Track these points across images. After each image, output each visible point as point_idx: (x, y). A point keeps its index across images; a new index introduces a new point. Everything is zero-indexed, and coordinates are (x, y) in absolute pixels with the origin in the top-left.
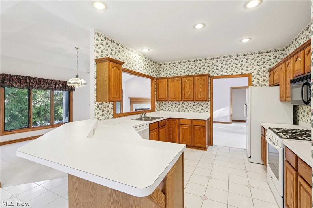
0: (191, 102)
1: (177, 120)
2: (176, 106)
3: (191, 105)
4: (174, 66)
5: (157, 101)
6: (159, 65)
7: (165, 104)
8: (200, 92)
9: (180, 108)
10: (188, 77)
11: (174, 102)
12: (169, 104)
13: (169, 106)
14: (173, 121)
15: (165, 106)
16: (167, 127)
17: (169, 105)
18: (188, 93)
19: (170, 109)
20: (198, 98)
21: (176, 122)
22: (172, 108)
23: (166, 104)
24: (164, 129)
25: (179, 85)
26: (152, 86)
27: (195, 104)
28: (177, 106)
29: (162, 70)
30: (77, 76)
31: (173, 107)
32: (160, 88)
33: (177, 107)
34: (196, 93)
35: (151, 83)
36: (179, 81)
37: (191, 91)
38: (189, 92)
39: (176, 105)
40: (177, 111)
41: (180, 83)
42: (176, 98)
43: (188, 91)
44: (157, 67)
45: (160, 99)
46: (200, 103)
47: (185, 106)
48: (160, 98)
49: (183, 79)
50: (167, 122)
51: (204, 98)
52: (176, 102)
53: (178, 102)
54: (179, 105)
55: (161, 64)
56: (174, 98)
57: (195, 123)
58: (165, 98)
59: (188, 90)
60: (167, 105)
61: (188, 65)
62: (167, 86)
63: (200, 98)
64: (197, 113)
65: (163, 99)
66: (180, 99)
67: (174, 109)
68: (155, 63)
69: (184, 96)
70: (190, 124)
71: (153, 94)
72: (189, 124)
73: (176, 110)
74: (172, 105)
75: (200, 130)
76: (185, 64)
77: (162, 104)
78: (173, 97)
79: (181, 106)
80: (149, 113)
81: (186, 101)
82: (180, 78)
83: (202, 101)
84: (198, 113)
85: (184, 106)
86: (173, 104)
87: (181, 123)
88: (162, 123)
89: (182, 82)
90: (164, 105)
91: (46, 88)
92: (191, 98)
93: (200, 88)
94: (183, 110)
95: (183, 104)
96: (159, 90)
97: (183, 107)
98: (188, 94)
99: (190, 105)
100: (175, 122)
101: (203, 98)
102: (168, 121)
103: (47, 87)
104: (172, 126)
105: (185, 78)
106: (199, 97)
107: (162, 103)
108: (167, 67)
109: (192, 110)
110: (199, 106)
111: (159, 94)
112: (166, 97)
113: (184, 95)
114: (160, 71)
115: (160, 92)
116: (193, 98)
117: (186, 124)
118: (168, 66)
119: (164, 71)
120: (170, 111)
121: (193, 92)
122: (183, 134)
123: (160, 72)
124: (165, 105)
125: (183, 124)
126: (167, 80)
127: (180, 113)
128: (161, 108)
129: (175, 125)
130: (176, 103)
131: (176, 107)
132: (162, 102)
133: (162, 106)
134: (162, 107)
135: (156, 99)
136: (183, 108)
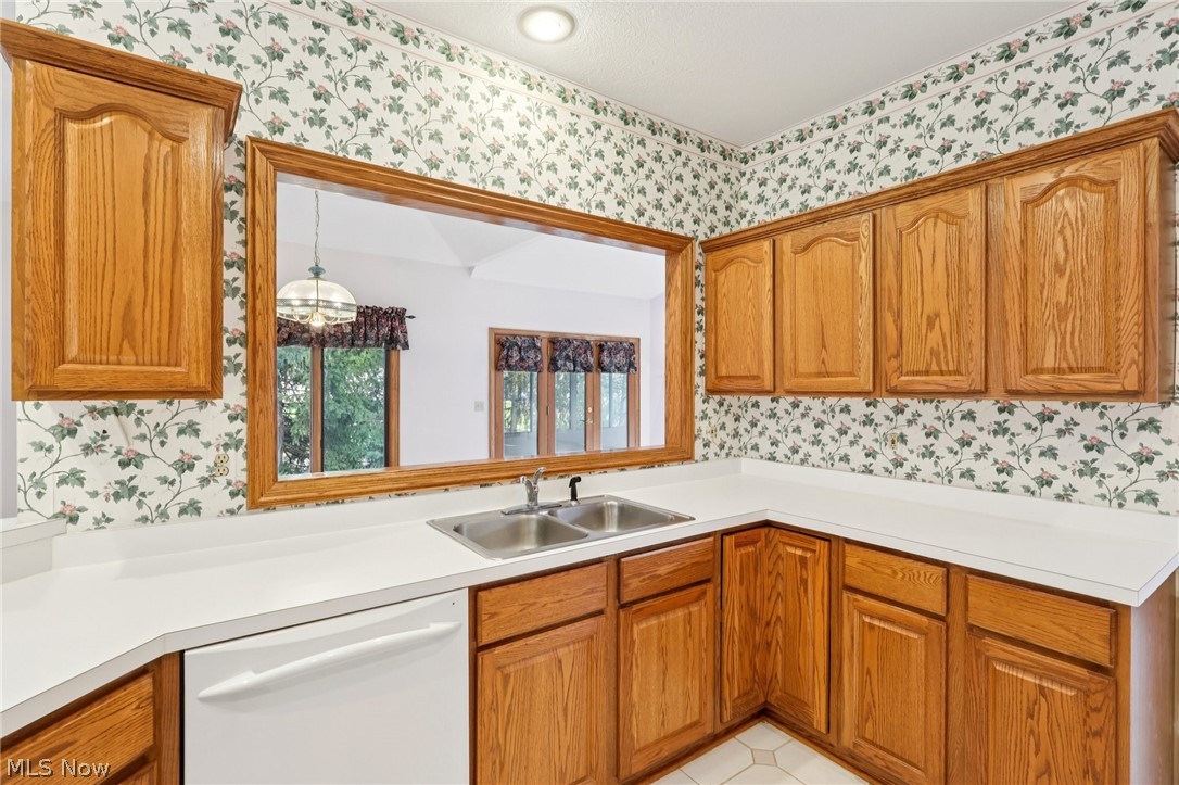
0: (969, 405)
1: (821, 546)
2: (843, 432)
3: (970, 428)
4: (835, 141)
5: (711, 391)
6: (735, 163)
7: (773, 415)
8: (1063, 314)
9: (876, 447)
10: (934, 192)
11: (831, 401)
12: (798, 412)
13: (797, 430)
14: (791, 550)
15: (771, 423)
16: (734, 590)
17: (794, 424)
18: (931, 324)
19: (806, 448)
20: (1038, 371)
21: (817, 562)
22: (817, 441)
23: (780, 412)
24: (694, 609)
25: (854, 269)
26: (672, 296)
27: (1015, 422)
28: (855, 428)
29: (753, 190)
30: (317, 273)
31: (825, 439)
32: (723, 305)
33: (850, 435)
34: (1015, 320)
35: (669, 279)
36: (856, 238)
37: (959, 308)
38: (945, 321)
39: (849, 423)
40: (853, 464)
41: (866, 256)
42: (828, 374)
43: (928, 310)
44: (710, 175)
45: (728, 377)
46: (1066, 411)
47: (916, 436)
48: (723, 372)
49: (884, 214)
50: (734, 557)
51: (1101, 369)
52: (846, 401)
53: (858, 405)
54: (868, 421)
55: (748, 149)
56: (820, 374)
57: (984, 608)
58: (755, 373)
59: (935, 301)
60: (785, 420)
61: (948, 100)
62: (769, 284)
63: (1054, 371)
64: (1028, 499)
65: (746, 377)
66: (864, 380)
67: (831, 447)
68: (690, 149)
69: (898, 355)
70: (940, 610)
71: (678, 348)
72: (925, 606)
73: (845, 458)
74: (819, 425)
75: (1042, 689)
76: (920, 106)
77: (753, 412)
78: (807, 363)
79: (881, 430)
80: (614, 476)
81: (927, 396)
82: (867, 217)
83: (1088, 398)
84: (1045, 503)
85: (907, 431)
86: (824, 418)
87: (850, 581)
88: (663, 570)
89: (882, 242)
90: (764, 421)
91: (286, 336)
92: (957, 372)
93: (1060, 270)
94: (899, 463)
95: (902, 419)
96: (722, 322)
97: (903, 439)
98: (934, 337)
99: (961, 428)
100: (803, 560)
101: (1096, 361)
102: (738, 545)
103: (290, 335)
104: (780, 588)
105: (901, 208)
106: (1049, 362)
107: (756, 405)
108: (785, 159)
109: (986, 472)
110: (1055, 442)
111: (722, 345)
112: (761, 363)
113: (893, 350)
114: (745, 196)
115: (723, 333)
116: (976, 368)
117: (893, 596)
118: (794, 151)
119: (768, 192)
120: (803, 462)
121: (978, 318)
122: (866, 673)
123: (744, 204)
124: (773, 421)
125: (867, 589)
126: (766, 245)
127: (879, 485)
128: (745, 438)
129: (804, 582)
130: (846, 409)
131: (845, 440)
132: (754, 398)
133: (754, 424)
134: (756, 431)
135: (699, 381)
136: (901, 450)
